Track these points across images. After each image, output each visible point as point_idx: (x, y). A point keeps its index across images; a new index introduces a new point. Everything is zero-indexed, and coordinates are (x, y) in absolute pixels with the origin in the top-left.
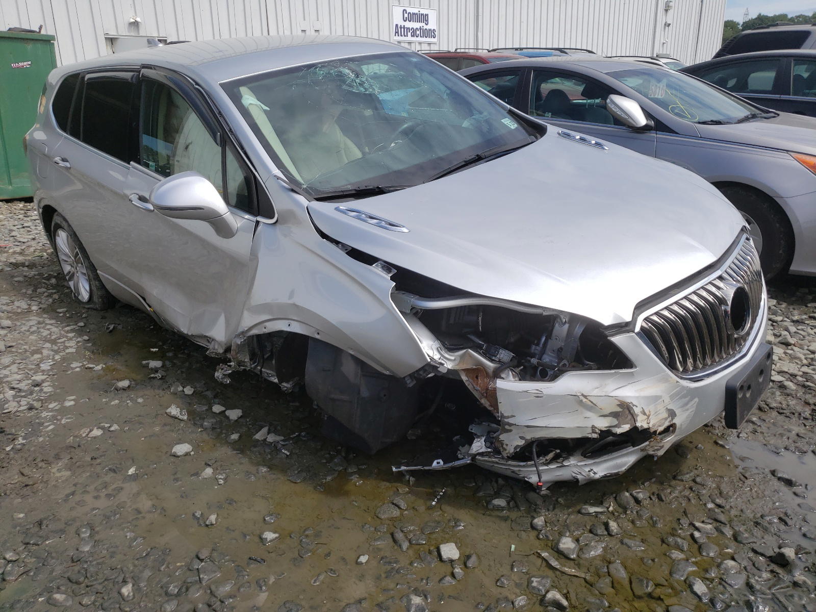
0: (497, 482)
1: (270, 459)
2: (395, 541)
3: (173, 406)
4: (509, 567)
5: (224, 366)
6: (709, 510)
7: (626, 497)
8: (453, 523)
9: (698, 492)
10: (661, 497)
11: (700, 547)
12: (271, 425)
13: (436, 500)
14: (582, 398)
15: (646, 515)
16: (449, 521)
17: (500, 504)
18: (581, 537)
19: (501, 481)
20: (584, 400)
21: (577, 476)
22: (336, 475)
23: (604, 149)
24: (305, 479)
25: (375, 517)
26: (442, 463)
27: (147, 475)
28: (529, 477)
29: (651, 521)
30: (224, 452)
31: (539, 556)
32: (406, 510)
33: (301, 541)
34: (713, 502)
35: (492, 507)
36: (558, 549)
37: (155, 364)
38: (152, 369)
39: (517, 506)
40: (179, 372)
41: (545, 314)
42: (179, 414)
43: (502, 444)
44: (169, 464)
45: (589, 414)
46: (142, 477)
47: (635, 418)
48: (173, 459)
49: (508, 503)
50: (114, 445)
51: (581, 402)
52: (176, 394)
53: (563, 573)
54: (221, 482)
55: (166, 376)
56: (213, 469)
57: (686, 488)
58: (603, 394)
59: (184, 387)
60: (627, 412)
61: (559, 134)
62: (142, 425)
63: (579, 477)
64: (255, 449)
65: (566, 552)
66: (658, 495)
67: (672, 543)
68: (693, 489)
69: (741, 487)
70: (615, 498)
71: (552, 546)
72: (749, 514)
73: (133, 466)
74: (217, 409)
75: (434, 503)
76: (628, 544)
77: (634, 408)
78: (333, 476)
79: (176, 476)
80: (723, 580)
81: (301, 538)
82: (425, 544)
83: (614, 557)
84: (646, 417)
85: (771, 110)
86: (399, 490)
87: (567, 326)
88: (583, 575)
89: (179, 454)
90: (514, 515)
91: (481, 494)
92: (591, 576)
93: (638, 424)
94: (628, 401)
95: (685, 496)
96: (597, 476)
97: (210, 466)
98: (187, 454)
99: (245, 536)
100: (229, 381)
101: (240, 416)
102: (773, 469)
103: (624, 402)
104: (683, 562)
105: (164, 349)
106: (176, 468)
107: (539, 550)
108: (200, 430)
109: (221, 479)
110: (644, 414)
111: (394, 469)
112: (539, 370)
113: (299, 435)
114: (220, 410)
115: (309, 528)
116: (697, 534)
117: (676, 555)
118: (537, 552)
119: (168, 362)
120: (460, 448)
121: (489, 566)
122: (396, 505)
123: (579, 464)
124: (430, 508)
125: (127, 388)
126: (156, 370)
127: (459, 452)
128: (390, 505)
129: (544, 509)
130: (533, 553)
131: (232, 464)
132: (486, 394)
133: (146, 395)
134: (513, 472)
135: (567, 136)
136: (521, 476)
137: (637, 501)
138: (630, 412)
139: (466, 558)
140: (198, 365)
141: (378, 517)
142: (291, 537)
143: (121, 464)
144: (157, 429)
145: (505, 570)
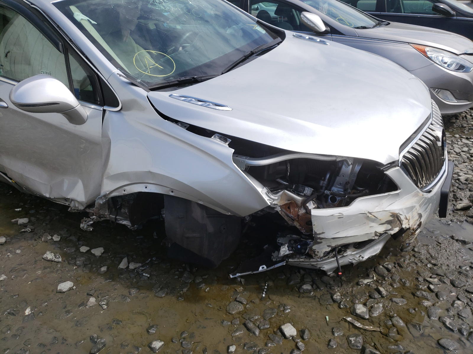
0: (299, 272)
1: (136, 282)
2: (248, 329)
3: (48, 253)
4: (330, 333)
5: (87, 219)
6: (430, 268)
7: (381, 268)
8: (282, 309)
9: (419, 258)
10: (401, 265)
11: (437, 295)
12: (128, 256)
13: (264, 293)
14: (368, 214)
15: (397, 279)
16: (279, 306)
17: (308, 288)
18: (367, 302)
19: (302, 272)
20: (370, 215)
21: (353, 261)
22: (189, 286)
23: (327, 44)
24: (167, 294)
25: (228, 313)
26: (265, 267)
27: (41, 312)
28: (323, 267)
29: (401, 282)
30: (99, 282)
31: (346, 321)
32: (247, 304)
33: (182, 343)
34: (430, 262)
35: (302, 291)
36: (356, 314)
37: (23, 221)
38: (21, 225)
39: (318, 287)
40: (44, 224)
41: (338, 160)
42: (54, 258)
43: (314, 252)
44: (58, 300)
45: (373, 224)
46: (38, 315)
47: (401, 222)
48: (60, 295)
49: (312, 286)
50: (6, 292)
51: (368, 217)
52: (47, 242)
53: (365, 330)
54: (105, 307)
55: (34, 229)
56: (95, 297)
57: (411, 256)
58: (381, 210)
59: (52, 236)
60: (397, 220)
61: (294, 36)
62: (25, 272)
63: (354, 261)
64: (122, 276)
65: (362, 315)
66: (398, 264)
67: (420, 295)
68: (416, 256)
69: (440, 250)
70: (374, 270)
71: (351, 312)
72: (452, 267)
73: (28, 307)
74: (84, 249)
75: (264, 295)
76: (396, 301)
77: (401, 216)
78: (187, 288)
79: (66, 309)
80: (459, 315)
81: (181, 341)
82: (270, 327)
83: (391, 312)
84: (407, 221)
85: (383, 20)
86: (237, 290)
87: (351, 166)
88: (379, 330)
89: (64, 290)
90: (318, 294)
91: (292, 283)
92: (383, 329)
93: (404, 226)
94: (397, 212)
95: (413, 262)
96: (364, 259)
97: (92, 295)
98: (71, 289)
99: (137, 348)
100: (92, 229)
101: (103, 252)
102: (451, 235)
103: (395, 213)
104: (432, 307)
105: (26, 208)
106: (65, 302)
107: (344, 316)
108: (75, 268)
109: (104, 305)
110: (407, 219)
111: (231, 276)
112: (330, 197)
113: (152, 260)
114: (86, 250)
115: (184, 332)
116: (432, 287)
117: (426, 303)
118: (343, 318)
119: (33, 218)
120: (273, 254)
121: (318, 335)
122: (239, 302)
123: (353, 253)
124: (262, 299)
125: (4, 243)
126: (25, 226)
127: (272, 257)
128: (235, 302)
129: (336, 287)
130: (341, 320)
131: (109, 291)
132: (298, 219)
133: (22, 247)
134: (313, 265)
135: (300, 37)
136: (318, 267)
137: (388, 270)
138: (398, 219)
139: (301, 333)
140: (58, 217)
141: (229, 313)
142: (172, 341)
143: (17, 307)
144: (39, 272)
145: (329, 336)
